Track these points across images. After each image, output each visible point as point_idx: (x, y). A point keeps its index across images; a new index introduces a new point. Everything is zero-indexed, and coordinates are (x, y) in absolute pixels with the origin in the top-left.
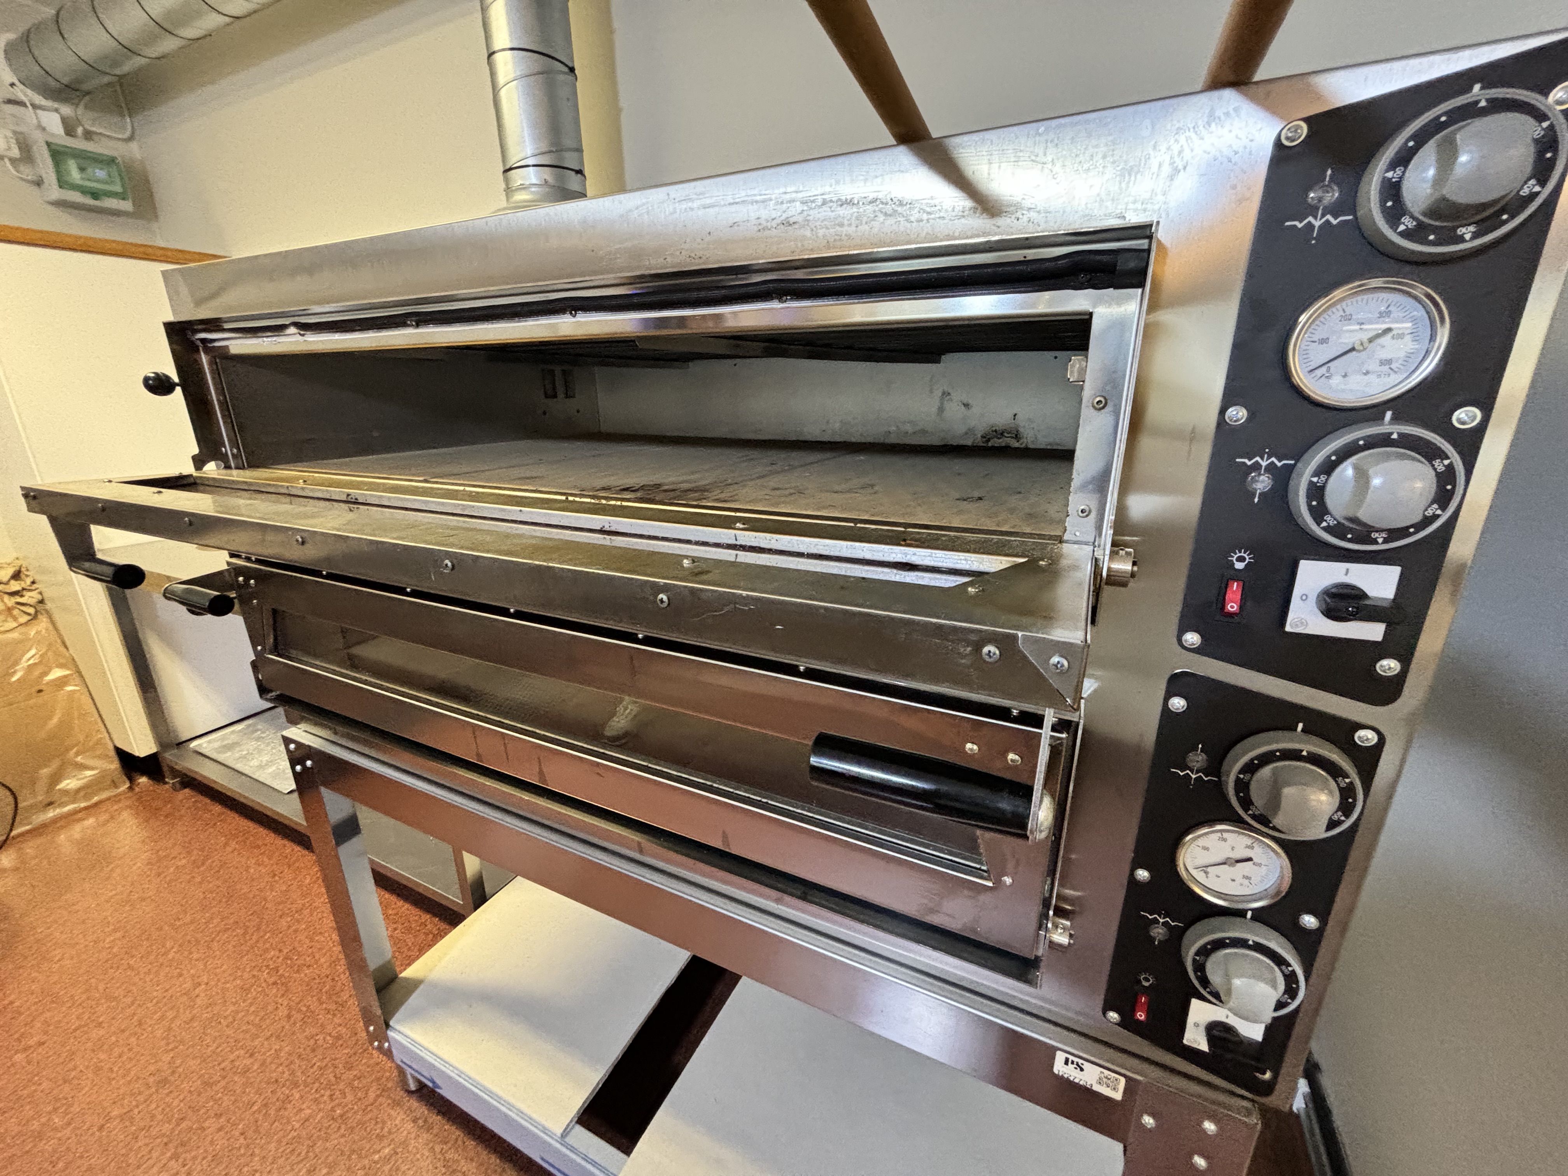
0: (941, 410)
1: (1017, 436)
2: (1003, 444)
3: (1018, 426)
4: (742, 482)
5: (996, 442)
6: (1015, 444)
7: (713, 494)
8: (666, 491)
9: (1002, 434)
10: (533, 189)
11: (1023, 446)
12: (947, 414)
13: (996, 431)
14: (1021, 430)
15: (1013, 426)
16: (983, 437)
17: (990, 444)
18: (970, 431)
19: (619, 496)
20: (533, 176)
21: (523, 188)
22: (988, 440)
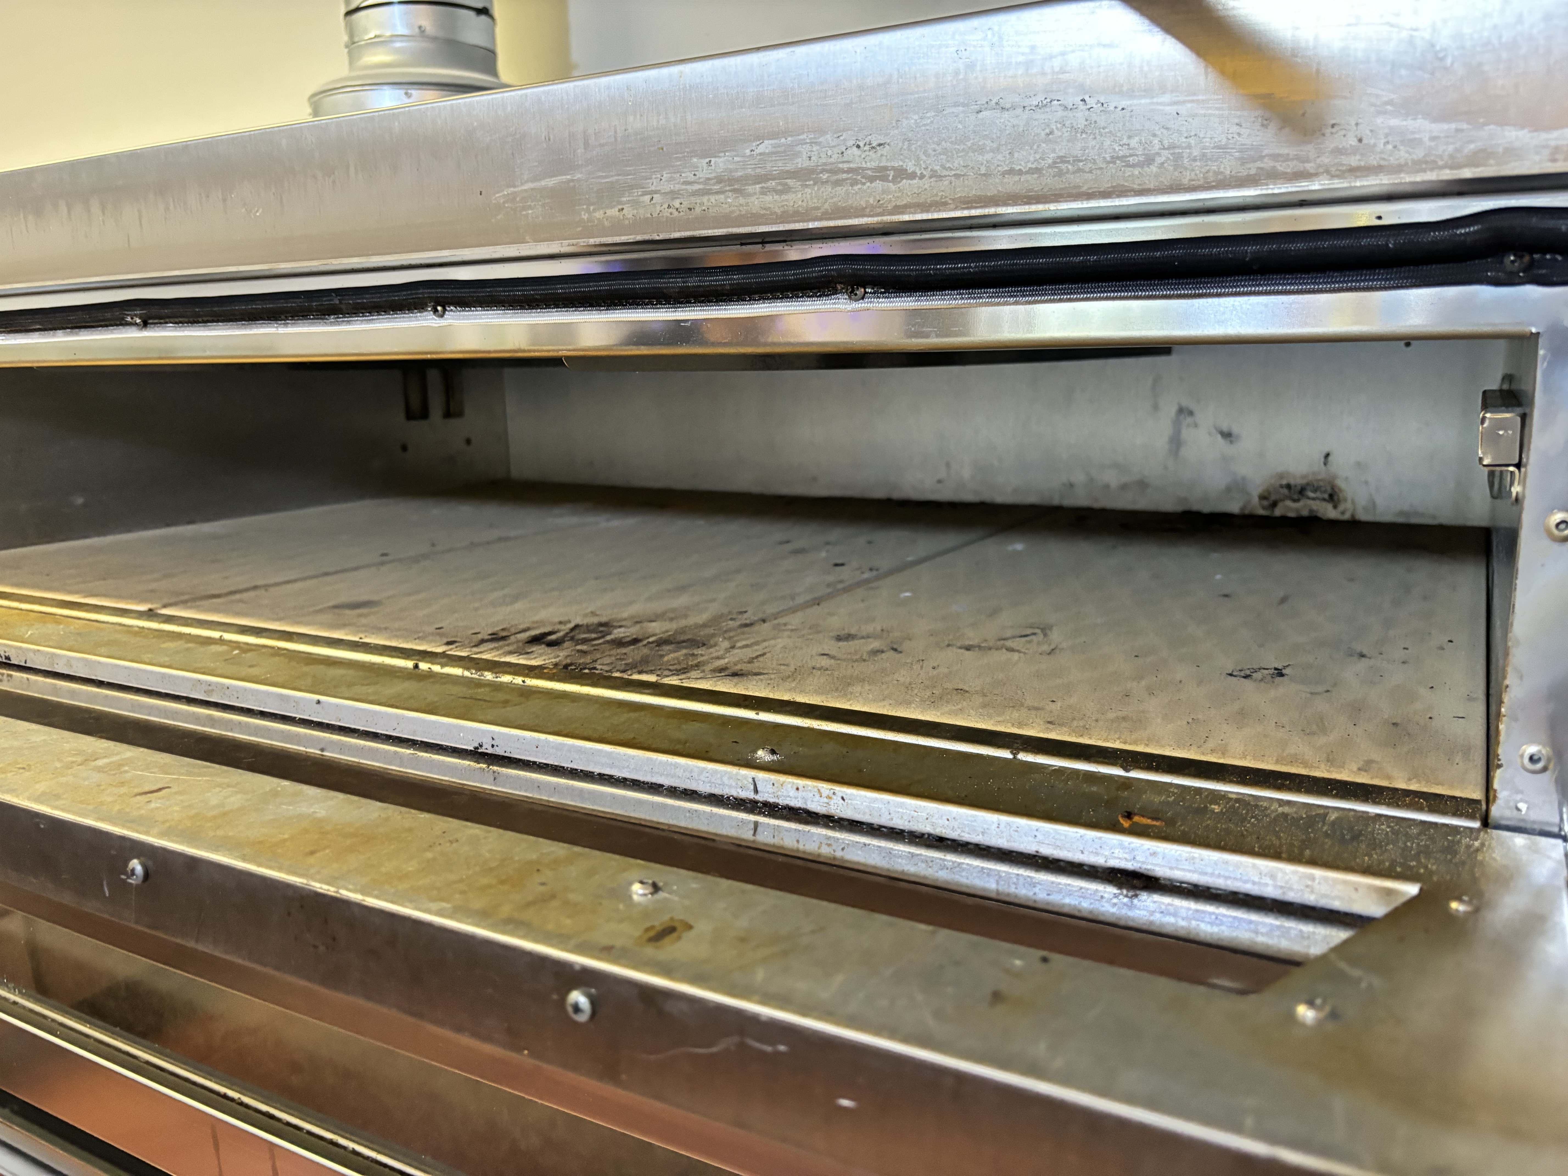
0: (1176, 443)
1: (1333, 497)
2: (1305, 513)
3: (1335, 477)
4: (776, 616)
5: (1289, 508)
6: (1329, 512)
7: (714, 652)
8: (619, 643)
9: (1299, 491)
10: (398, 45)
11: (1347, 516)
12: (1188, 452)
13: (1289, 486)
14: (1340, 483)
15: (1322, 476)
16: (1262, 497)
17: (1278, 512)
18: (1237, 486)
19: (522, 660)
20: (398, 22)
21: (379, 42)
22: (1274, 504)
